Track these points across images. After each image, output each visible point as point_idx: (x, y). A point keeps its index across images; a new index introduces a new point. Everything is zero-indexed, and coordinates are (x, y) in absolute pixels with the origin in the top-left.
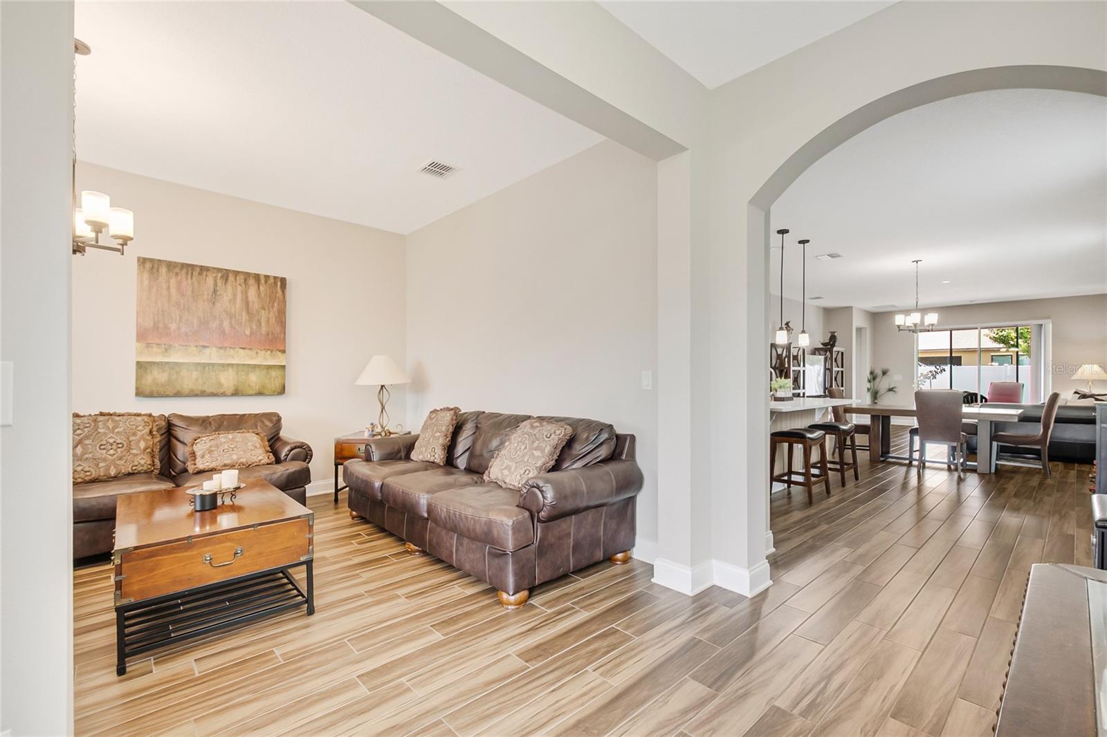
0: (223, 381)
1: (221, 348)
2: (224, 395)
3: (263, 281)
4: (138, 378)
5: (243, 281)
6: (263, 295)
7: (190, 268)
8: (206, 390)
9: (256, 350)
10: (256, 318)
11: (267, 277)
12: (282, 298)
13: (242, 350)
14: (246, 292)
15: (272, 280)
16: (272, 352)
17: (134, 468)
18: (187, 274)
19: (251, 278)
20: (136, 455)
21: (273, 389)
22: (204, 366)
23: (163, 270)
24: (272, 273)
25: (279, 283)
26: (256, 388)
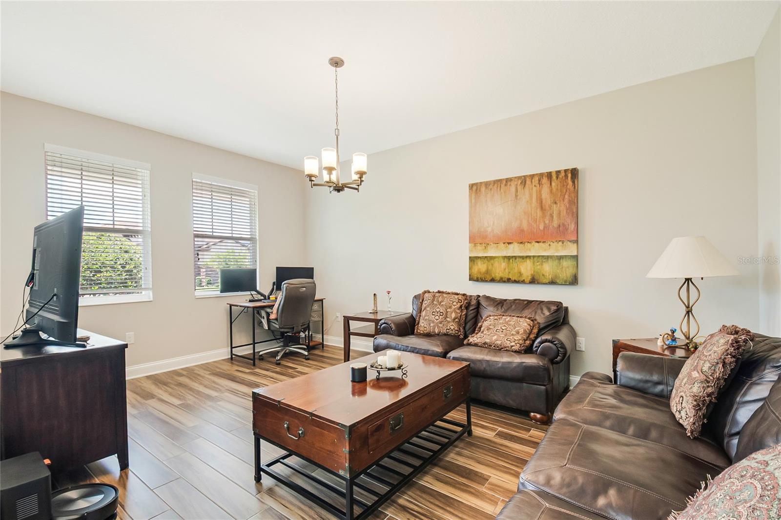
0: (523, 271)
1: (521, 243)
2: (523, 282)
3: (554, 177)
4: (470, 269)
5: (537, 182)
6: (554, 190)
7: (499, 183)
8: (511, 278)
9: (549, 243)
10: (549, 213)
11: (558, 172)
12: (572, 189)
13: (537, 243)
14: (540, 191)
15: (563, 174)
16: (563, 243)
17: (447, 331)
18: (497, 188)
19: (544, 177)
20: (449, 322)
21: (565, 278)
22: (509, 258)
23: (483, 189)
24: (562, 167)
25: (570, 175)
26: (549, 277)
